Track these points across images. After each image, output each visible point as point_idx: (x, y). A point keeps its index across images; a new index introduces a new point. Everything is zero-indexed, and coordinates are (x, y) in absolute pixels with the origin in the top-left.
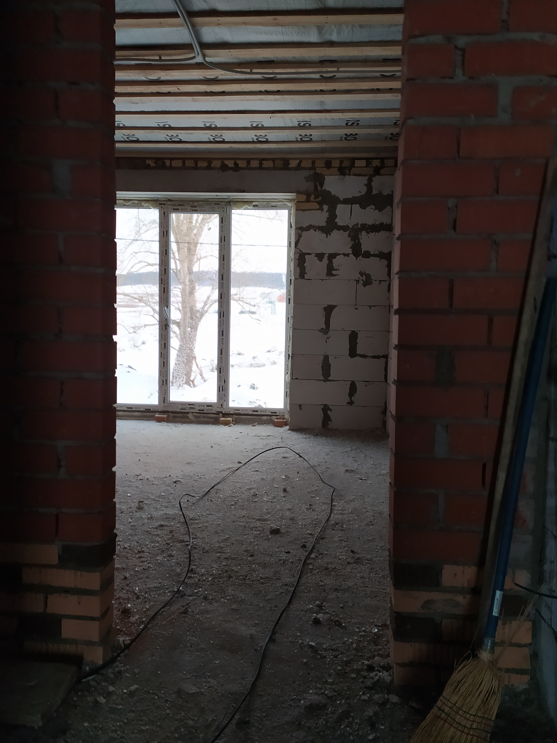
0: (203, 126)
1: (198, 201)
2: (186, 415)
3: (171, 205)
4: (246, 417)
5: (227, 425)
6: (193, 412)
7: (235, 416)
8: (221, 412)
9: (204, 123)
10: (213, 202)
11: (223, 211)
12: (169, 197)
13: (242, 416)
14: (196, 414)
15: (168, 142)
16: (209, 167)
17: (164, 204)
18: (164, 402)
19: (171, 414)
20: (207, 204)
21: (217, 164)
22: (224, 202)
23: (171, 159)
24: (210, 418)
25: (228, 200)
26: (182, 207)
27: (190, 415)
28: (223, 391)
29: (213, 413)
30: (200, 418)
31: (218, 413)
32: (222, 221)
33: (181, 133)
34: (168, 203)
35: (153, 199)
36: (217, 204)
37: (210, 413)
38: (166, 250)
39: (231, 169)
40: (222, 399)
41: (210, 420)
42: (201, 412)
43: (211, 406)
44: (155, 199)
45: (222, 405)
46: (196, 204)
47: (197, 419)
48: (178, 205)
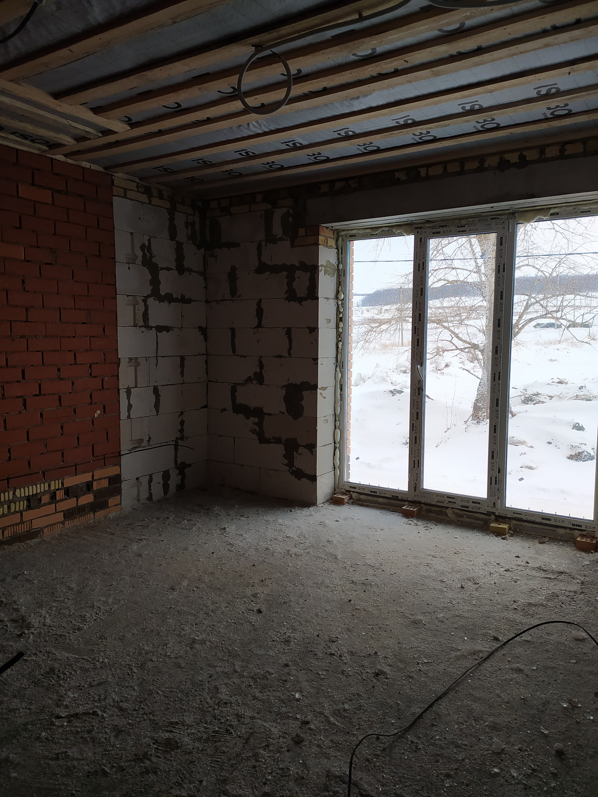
0: (461, 111)
1: (467, 218)
2: (444, 510)
3: (429, 227)
4: (531, 525)
5: (500, 536)
6: (454, 508)
7: (514, 522)
8: (494, 513)
9: (462, 106)
10: (488, 216)
11: (504, 228)
12: (427, 218)
13: (525, 524)
14: (457, 511)
15: (418, 144)
16: (481, 169)
17: (421, 228)
18: (415, 490)
19: (424, 507)
20: (480, 220)
21: (492, 162)
22: (505, 214)
23: (428, 166)
24: (477, 519)
25: (511, 211)
26: (445, 229)
27: (449, 512)
28: (496, 484)
29: (480, 513)
30: (463, 517)
31: (489, 514)
32: (500, 242)
33: (432, 128)
34: (426, 225)
35: (406, 223)
36: (495, 218)
37: (477, 512)
38: (422, 289)
39: (516, 165)
40: (495, 495)
41: (477, 522)
42: (464, 509)
43: (479, 503)
44: (409, 222)
45: (494, 503)
46: (463, 222)
47: (459, 519)
48: (440, 227)
